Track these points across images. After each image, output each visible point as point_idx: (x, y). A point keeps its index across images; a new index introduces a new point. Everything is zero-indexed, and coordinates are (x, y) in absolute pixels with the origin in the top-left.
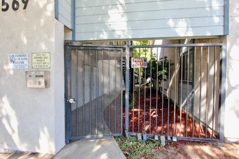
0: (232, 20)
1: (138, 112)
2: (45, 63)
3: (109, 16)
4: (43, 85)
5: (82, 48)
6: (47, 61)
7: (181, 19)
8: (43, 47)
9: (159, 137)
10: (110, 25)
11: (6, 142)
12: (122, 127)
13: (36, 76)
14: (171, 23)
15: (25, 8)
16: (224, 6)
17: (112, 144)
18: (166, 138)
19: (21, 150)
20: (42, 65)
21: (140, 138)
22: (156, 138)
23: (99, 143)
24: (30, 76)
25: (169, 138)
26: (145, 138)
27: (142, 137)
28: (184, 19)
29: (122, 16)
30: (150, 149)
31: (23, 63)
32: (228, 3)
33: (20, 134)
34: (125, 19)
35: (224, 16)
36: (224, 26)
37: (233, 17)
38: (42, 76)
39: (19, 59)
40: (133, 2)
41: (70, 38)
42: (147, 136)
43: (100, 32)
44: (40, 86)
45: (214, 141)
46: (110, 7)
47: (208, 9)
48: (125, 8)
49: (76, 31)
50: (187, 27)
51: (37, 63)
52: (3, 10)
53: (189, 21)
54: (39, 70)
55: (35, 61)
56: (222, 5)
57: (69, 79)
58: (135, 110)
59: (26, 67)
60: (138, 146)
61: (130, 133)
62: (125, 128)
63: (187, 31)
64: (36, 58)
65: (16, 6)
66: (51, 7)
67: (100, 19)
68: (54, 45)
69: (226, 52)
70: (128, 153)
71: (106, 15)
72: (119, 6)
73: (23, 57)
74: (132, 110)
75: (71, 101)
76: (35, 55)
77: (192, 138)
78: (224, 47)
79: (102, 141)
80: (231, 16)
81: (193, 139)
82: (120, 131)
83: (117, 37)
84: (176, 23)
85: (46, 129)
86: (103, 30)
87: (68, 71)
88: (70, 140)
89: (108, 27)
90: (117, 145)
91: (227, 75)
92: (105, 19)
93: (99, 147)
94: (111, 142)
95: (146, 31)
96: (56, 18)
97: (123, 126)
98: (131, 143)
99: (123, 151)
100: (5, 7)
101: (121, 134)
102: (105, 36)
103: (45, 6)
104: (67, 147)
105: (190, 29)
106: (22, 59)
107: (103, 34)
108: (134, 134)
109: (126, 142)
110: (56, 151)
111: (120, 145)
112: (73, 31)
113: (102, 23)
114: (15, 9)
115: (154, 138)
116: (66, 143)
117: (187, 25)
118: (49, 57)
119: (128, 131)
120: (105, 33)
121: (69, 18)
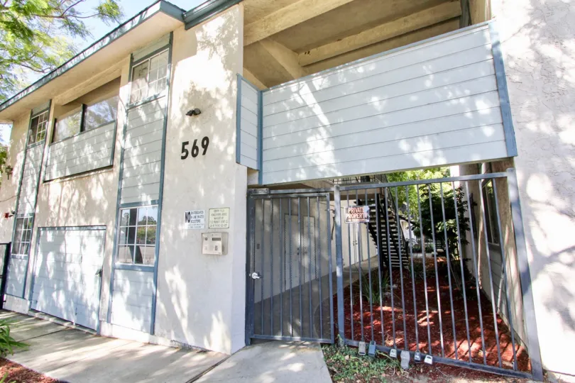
0: (520, 129)
1: (391, 312)
2: (224, 221)
3: (308, 146)
4: (220, 250)
5: (269, 197)
6: (226, 218)
7: (420, 138)
8: (222, 200)
9: (399, 354)
10: (309, 158)
11: (174, 329)
12: (332, 327)
13: (213, 239)
14: (404, 146)
15: (204, 153)
16: (500, 107)
17: (315, 355)
18: (412, 356)
19: (190, 344)
20: (220, 224)
21: (362, 349)
22: (393, 353)
23: (293, 351)
24: (206, 239)
25: (417, 357)
26: (372, 351)
27: (367, 350)
28: (426, 138)
29: (327, 143)
30: (378, 370)
31: (199, 221)
32: (506, 101)
33: (190, 319)
34: (330, 147)
35: (503, 123)
36: (505, 140)
37: (522, 124)
38: (219, 239)
39: (195, 217)
40: (342, 121)
41: (256, 182)
42: (376, 348)
43: (296, 169)
44: (217, 253)
45: (520, 375)
46: (309, 131)
47: (469, 115)
48: (331, 130)
49: (264, 171)
50: (435, 150)
51: (215, 222)
52: (183, 158)
53: (435, 138)
54: (216, 230)
55: (212, 218)
56: (497, 104)
57: (252, 242)
58: (386, 308)
59: (202, 227)
60: (357, 363)
61: (347, 340)
62: (338, 329)
63: (435, 156)
64: (214, 215)
65: (195, 152)
66: (232, 150)
67: (295, 151)
68: (234, 198)
69: (517, 188)
70: (335, 370)
71: (303, 144)
72: (322, 129)
73: (200, 215)
74: (380, 309)
75: (255, 276)
76: (212, 212)
77: (468, 364)
78: (510, 179)
79: (300, 349)
80: (518, 122)
81: (471, 366)
82: (330, 335)
83: (319, 176)
84: (413, 146)
85: (220, 315)
86: (300, 167)
87: (251, 230)
88: (251, 339)
89: (307, 161)
90: (323, 356)
91: (526, 233)
92: (301, 151)
93: (292, 355)
94: (314, 352)
95: (364, 163)
96: (237, 162)
97: (334, 325)
98: (347, 357)
99: (329, 365)
100: (184, 154)
101: (331, 341)
102: (302, 176)
103: (226, 149)
104: (247, 349)
105: (440, 152)
106: (198, 217)
107: (300, 173)
108: (354, 343)
109: (337, 354)
110: (231, 350)
111: (327, 357)
112: (260, 171)
113: (299, 155)
114: (194, 156)
115: (388, 354)
116: (247, 344)
117: (433, 146)
118: (228, 214)
119: (343, 335)
120: (303, 171)
121: (254, 155)
